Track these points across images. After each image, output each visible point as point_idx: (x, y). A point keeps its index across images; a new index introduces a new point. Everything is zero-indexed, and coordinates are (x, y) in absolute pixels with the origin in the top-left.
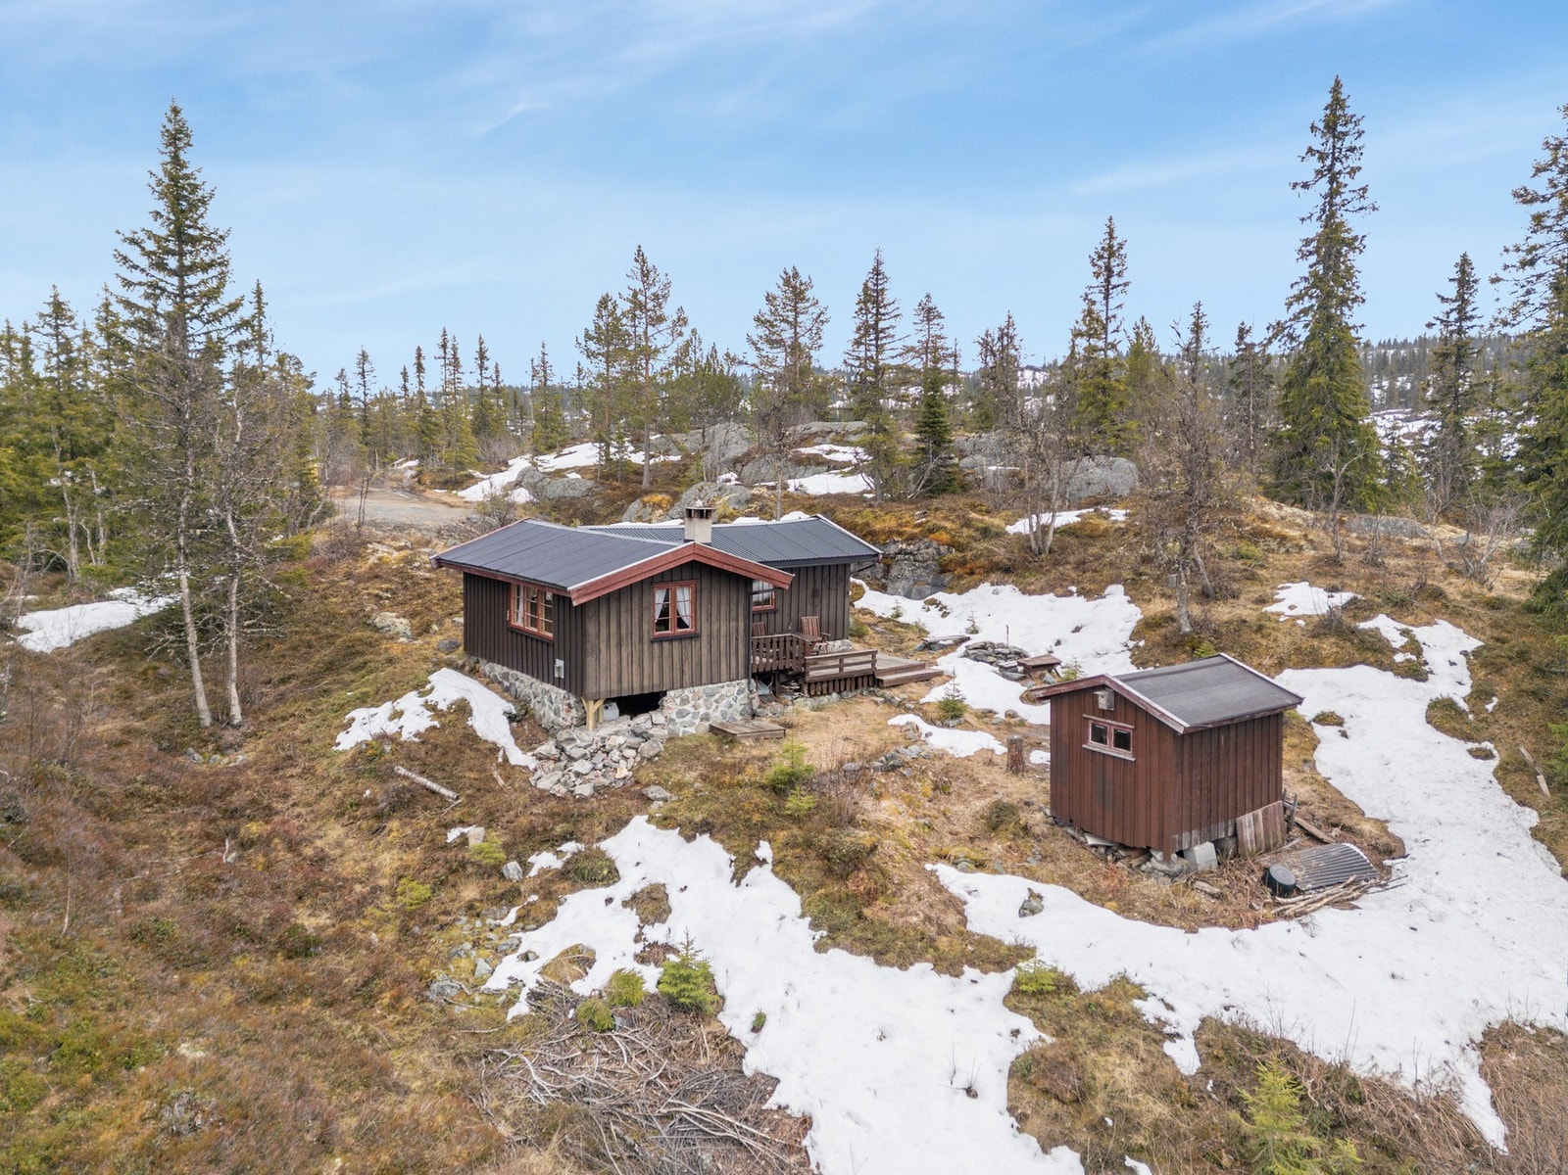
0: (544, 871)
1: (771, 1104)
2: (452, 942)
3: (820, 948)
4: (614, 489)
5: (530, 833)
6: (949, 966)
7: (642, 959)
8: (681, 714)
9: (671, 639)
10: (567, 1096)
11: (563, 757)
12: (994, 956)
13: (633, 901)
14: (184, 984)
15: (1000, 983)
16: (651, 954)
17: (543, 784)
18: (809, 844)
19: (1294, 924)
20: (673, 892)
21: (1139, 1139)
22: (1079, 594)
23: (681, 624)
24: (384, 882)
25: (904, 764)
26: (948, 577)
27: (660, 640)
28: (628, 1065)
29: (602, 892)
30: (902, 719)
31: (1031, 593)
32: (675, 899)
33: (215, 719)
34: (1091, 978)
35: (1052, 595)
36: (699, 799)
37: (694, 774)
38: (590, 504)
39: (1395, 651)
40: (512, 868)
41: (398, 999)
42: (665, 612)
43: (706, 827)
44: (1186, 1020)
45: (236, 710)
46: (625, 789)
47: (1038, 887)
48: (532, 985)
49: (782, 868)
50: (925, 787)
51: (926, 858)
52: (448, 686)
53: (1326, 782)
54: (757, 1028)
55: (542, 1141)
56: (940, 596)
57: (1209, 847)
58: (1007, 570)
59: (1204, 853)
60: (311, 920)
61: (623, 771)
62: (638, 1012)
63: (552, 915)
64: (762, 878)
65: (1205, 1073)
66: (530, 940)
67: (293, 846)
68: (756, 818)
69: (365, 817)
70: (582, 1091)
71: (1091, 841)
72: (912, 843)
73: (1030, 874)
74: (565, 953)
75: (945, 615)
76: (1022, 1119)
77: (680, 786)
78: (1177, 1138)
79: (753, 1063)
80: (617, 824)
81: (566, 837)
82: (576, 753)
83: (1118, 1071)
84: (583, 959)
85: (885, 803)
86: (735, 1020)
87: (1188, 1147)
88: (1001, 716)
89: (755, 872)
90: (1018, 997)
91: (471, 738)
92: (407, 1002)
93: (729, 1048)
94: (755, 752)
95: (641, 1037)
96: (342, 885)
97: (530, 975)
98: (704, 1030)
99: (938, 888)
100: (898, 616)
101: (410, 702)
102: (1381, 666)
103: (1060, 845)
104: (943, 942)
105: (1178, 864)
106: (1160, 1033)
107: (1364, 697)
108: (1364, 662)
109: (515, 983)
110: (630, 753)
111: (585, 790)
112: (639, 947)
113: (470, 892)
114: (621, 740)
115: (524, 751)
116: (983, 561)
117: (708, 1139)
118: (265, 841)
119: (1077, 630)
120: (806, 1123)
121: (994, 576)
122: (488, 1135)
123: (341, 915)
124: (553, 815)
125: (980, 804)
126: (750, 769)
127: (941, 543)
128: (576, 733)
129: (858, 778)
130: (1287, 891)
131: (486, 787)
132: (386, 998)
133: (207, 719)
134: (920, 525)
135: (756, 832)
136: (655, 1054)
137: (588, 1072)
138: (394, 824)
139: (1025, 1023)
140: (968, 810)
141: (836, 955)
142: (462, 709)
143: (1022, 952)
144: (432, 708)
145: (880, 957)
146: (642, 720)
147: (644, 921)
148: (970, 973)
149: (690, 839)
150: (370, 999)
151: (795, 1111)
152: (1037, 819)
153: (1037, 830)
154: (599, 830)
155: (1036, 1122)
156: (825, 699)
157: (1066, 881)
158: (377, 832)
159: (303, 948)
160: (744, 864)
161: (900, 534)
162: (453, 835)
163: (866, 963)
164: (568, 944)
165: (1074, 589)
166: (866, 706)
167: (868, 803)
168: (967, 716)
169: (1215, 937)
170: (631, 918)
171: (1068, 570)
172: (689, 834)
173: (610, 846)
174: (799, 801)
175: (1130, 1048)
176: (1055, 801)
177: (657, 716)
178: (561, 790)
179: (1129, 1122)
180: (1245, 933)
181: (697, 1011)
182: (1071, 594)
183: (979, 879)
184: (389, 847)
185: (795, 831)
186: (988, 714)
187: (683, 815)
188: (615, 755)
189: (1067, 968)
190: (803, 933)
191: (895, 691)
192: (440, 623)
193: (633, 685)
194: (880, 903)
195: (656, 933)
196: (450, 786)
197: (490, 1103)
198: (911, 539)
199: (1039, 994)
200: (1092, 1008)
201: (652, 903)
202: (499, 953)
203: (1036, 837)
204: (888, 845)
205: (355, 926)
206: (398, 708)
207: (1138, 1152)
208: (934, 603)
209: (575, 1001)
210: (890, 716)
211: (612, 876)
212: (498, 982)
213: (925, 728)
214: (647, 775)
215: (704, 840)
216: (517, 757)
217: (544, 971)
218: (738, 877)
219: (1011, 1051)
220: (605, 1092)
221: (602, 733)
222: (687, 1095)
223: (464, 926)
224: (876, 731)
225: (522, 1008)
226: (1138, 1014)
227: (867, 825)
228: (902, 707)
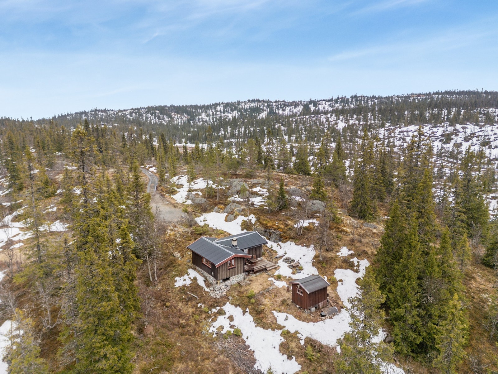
0: (214, 312)
1: (249, 349)
2: (203, 325)
3: (256, 326)
4: (211, 202)
5: (211, 305)
6: (273, 330)
7: (231, 327)
8: (233, 281)
9: (231, 269)
10: (223, 348)
11: (214, 290)
12: (280, 327)
13: (228, 318)
14: (172, 333)
15: (280, 332)
16: (232, 327)
17: (212, 295)
18: (254, 309)
19: (323, 322)
20: (234, 316)
21: (294, 354)
22: (306, 246)
23: (233, 265)
24: (190, 314)
25: (270, 291)
26: (282, 239)
27: (229, 269)
28: (231, 344)
29: (224, 316)
30: (270, 279)
31: (297, 245)
32: (234, 318)
33: (153, 280)
34: (292, 331)
35: (300, 246)
36: (237, 300)
37: (236, 294)
38: (206, 206)
39: (355, 266)
40: (210, 312)
41: (199, 335)
42: (230, 264)
43: (239, 305)
44: (303, 338)
45: (156, 278)
46: (225, 297)
47: (288, 315)
48: (215, 332)
49: (250, 313)
50: (273, 296)
51: (272, 310)
52: (192, 273)
53: (337, 294)
54: (247, 338)
55: (221, 354)
56: (280, 243)
57: (314, 308)
58: (293, 239)
59: (313, 309)
60: (182, 321)
61: (224, 293)
62: (231, 336)
63: (216, 320)
64: (247, 314)
65: (304, 345)
66: (214, 324)
67: (175, 308)
68: (246, 304)
69: (184, 302)
70: (225, 348)
71: (297, 306)
72: (270, 307)
73: (287, 313)
74: (219, 327)
75: (281, 248)
76: (280, 351)
77: (234, 297)
78: (299, 353)
79: (247, 344)
80: (224, 304)
81: (217, 306)
82: (216, 290)
83: (293, 345)
84: (222, 328)
85: (266, 300)
86: (244, 337)
87: (300, 355)
88: (288, 277)
89: (246, 314)
90: (282, 335)
91: (198, 285)
92: (200, 335)
93: (244, 341)
94: (245, 288)
95: (232, 340)
96: (184, 315)
97: (215, 330)
98: (240, 339)
99: (273, 315)
100: (272, 247)
101: (186, 277)
102: (352, 270)
103: (293, 307)
104: (273, 325)
105: (309, 311)
106: (300, 339)
107: (347, 276)
108: (349, 269)
109: (213, 331)
110: (225, 289)
111: (218, 297)
112: (230, 326)
113: (204, 316)
114: (223, 287)
115: (208, 288)
116: (288, 236)
117: (242, 354)
118: (171, 306)
119: (304, 255)
120: (254, 352)
121: (291, 240)
122: (216, 354)
123: (186, 320)
124: (214, 302)
125: (281, 299)
126: (245, 293)
127: (281, 231)
128: (216, 286)
129: (262, 294)
130: (323, 316)
131: (202, 296)
132: (197, 334)
133: (152, 280)
134: (277, 226)
135: (246, 306)
136: (234, 342)
137: (226, 345)
138: (189, 303)
139: (282, 338)
140: (279, 300)
141: (258, 328)
142: (195, 279)
143: (284, 327)
144: (190, 278)
145: (264, 328)
146: (226, 282)
147: (230, 321)
148: (276, 330)
149: (236, 307)
150: (195, 335)
151: (252, 350)
152: (290, 302)
153: (290, 304)
154: (222, 305)
155: (282, 352)
156: (257, 274)
157: (292, 314)
158: (187, 304)
159: (183, 327)
160: (245, 312)
161: (273, 228)
162: (199, 305)
163: (262, 329)
164: (220, 325)
165: (305, 244)
166: (264, 275)
167: (263, 300)
168: (282, 278)
169: (311, 324)
170: (228, 321)
171: (304, 240)
172: (236, 306)
173: (224, 308)
174: (253, 300)
175: (295, 342)
176: (293, 299)
177: (229, 281)
178: (215, 297)
179: (293, 351)
180: (316, 323)
181: (239, 336)
182: (304, 246)
183: (280, 314)
184: (190, 307)
185: (252, 306)
186: (286, 277)
187: (234, 303)
188: (223, 290)
189: (289, 330)
190: (253, 324)
191: (270, 272)
192: (185, 254)
193: (225, 277)
194: (264, 319)
195: (232, 323)
196: (197, 295)
197: (214, 349)
198: (275, 229)
199: (285, 334)
200: (292, 336)
201: (231, 318)
202: (210, 326)
203: (289, 306)
204: (266, 309)
205: (189, 322)
206: (185, 278)
207: (294, 355)
208: (279, 244)
209: (222, 334)
210: (268, 278)
211: (225, 314)
212: (211, 331)
213: (274, 281)
214: (228, 294)
215: (238, 307)
216: (207, 289)
217: (217, 329)
218: (244, 314)
219: (280, 342)
220: (228, 348)
221: (220, 286)
222: (238, 348)
223: (204, 322)
224: (266, 282)
225: (215, 335)
226: (297, 337)
227: (263, 305)
228: (270, 276)
